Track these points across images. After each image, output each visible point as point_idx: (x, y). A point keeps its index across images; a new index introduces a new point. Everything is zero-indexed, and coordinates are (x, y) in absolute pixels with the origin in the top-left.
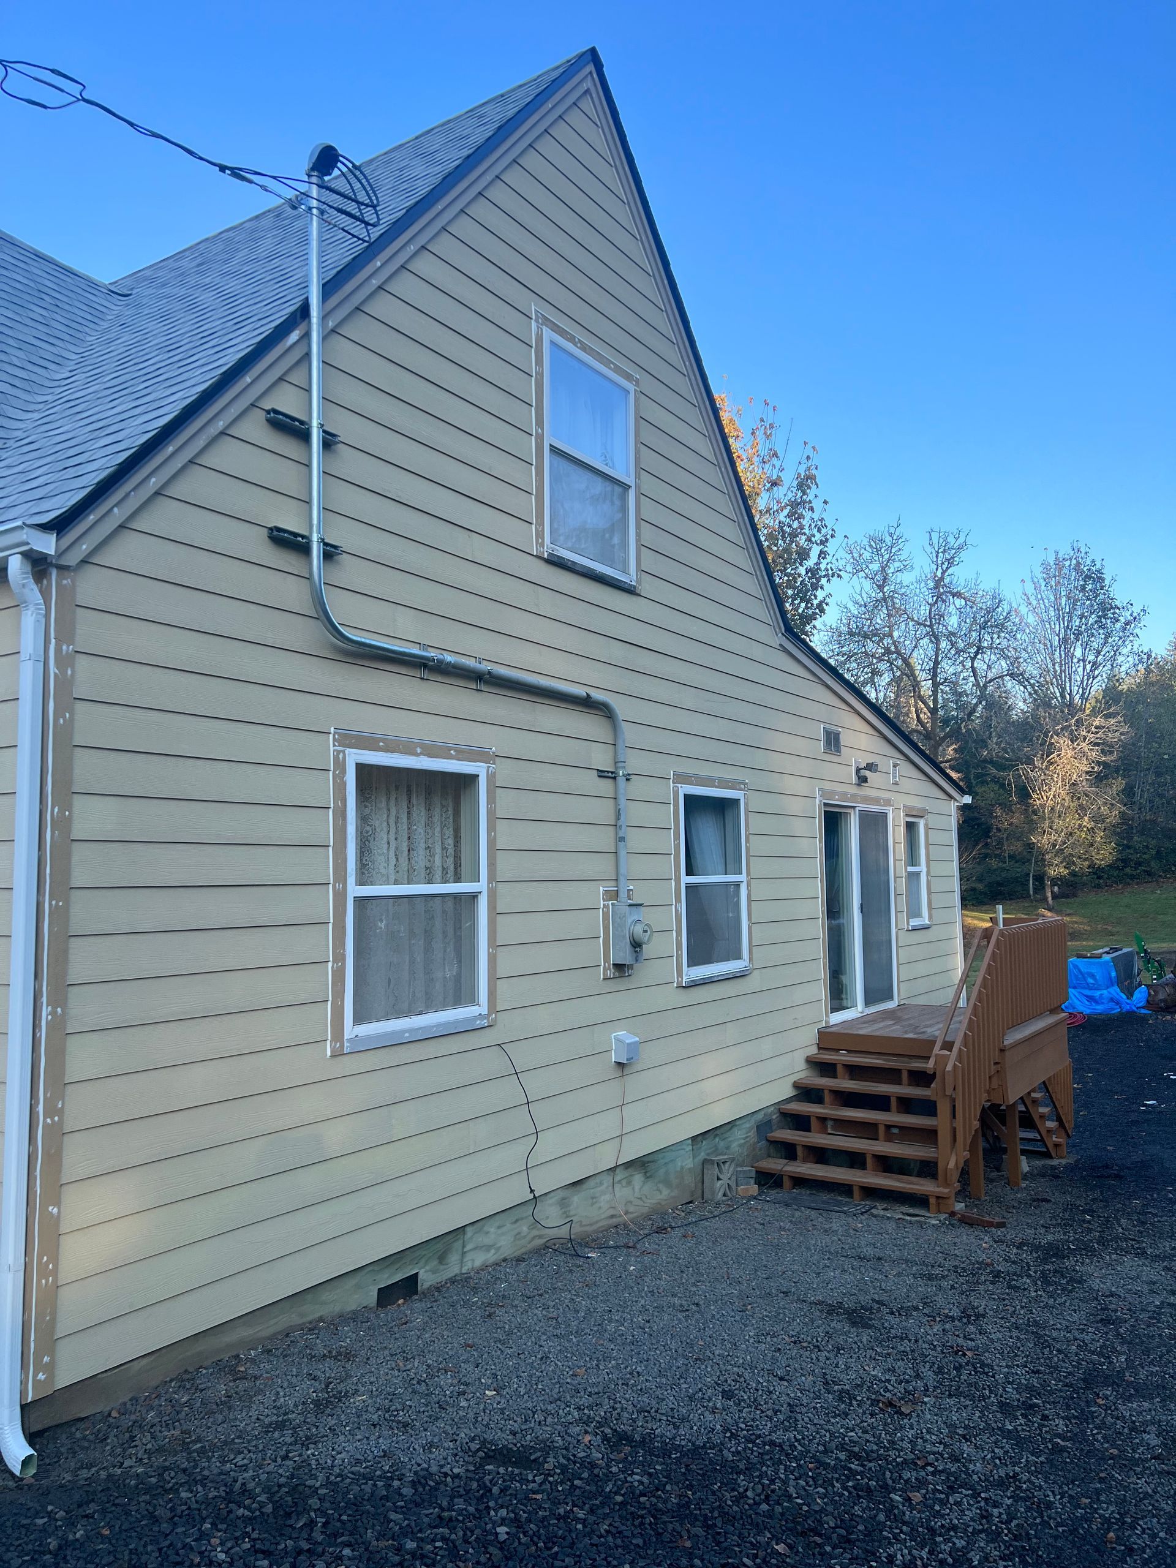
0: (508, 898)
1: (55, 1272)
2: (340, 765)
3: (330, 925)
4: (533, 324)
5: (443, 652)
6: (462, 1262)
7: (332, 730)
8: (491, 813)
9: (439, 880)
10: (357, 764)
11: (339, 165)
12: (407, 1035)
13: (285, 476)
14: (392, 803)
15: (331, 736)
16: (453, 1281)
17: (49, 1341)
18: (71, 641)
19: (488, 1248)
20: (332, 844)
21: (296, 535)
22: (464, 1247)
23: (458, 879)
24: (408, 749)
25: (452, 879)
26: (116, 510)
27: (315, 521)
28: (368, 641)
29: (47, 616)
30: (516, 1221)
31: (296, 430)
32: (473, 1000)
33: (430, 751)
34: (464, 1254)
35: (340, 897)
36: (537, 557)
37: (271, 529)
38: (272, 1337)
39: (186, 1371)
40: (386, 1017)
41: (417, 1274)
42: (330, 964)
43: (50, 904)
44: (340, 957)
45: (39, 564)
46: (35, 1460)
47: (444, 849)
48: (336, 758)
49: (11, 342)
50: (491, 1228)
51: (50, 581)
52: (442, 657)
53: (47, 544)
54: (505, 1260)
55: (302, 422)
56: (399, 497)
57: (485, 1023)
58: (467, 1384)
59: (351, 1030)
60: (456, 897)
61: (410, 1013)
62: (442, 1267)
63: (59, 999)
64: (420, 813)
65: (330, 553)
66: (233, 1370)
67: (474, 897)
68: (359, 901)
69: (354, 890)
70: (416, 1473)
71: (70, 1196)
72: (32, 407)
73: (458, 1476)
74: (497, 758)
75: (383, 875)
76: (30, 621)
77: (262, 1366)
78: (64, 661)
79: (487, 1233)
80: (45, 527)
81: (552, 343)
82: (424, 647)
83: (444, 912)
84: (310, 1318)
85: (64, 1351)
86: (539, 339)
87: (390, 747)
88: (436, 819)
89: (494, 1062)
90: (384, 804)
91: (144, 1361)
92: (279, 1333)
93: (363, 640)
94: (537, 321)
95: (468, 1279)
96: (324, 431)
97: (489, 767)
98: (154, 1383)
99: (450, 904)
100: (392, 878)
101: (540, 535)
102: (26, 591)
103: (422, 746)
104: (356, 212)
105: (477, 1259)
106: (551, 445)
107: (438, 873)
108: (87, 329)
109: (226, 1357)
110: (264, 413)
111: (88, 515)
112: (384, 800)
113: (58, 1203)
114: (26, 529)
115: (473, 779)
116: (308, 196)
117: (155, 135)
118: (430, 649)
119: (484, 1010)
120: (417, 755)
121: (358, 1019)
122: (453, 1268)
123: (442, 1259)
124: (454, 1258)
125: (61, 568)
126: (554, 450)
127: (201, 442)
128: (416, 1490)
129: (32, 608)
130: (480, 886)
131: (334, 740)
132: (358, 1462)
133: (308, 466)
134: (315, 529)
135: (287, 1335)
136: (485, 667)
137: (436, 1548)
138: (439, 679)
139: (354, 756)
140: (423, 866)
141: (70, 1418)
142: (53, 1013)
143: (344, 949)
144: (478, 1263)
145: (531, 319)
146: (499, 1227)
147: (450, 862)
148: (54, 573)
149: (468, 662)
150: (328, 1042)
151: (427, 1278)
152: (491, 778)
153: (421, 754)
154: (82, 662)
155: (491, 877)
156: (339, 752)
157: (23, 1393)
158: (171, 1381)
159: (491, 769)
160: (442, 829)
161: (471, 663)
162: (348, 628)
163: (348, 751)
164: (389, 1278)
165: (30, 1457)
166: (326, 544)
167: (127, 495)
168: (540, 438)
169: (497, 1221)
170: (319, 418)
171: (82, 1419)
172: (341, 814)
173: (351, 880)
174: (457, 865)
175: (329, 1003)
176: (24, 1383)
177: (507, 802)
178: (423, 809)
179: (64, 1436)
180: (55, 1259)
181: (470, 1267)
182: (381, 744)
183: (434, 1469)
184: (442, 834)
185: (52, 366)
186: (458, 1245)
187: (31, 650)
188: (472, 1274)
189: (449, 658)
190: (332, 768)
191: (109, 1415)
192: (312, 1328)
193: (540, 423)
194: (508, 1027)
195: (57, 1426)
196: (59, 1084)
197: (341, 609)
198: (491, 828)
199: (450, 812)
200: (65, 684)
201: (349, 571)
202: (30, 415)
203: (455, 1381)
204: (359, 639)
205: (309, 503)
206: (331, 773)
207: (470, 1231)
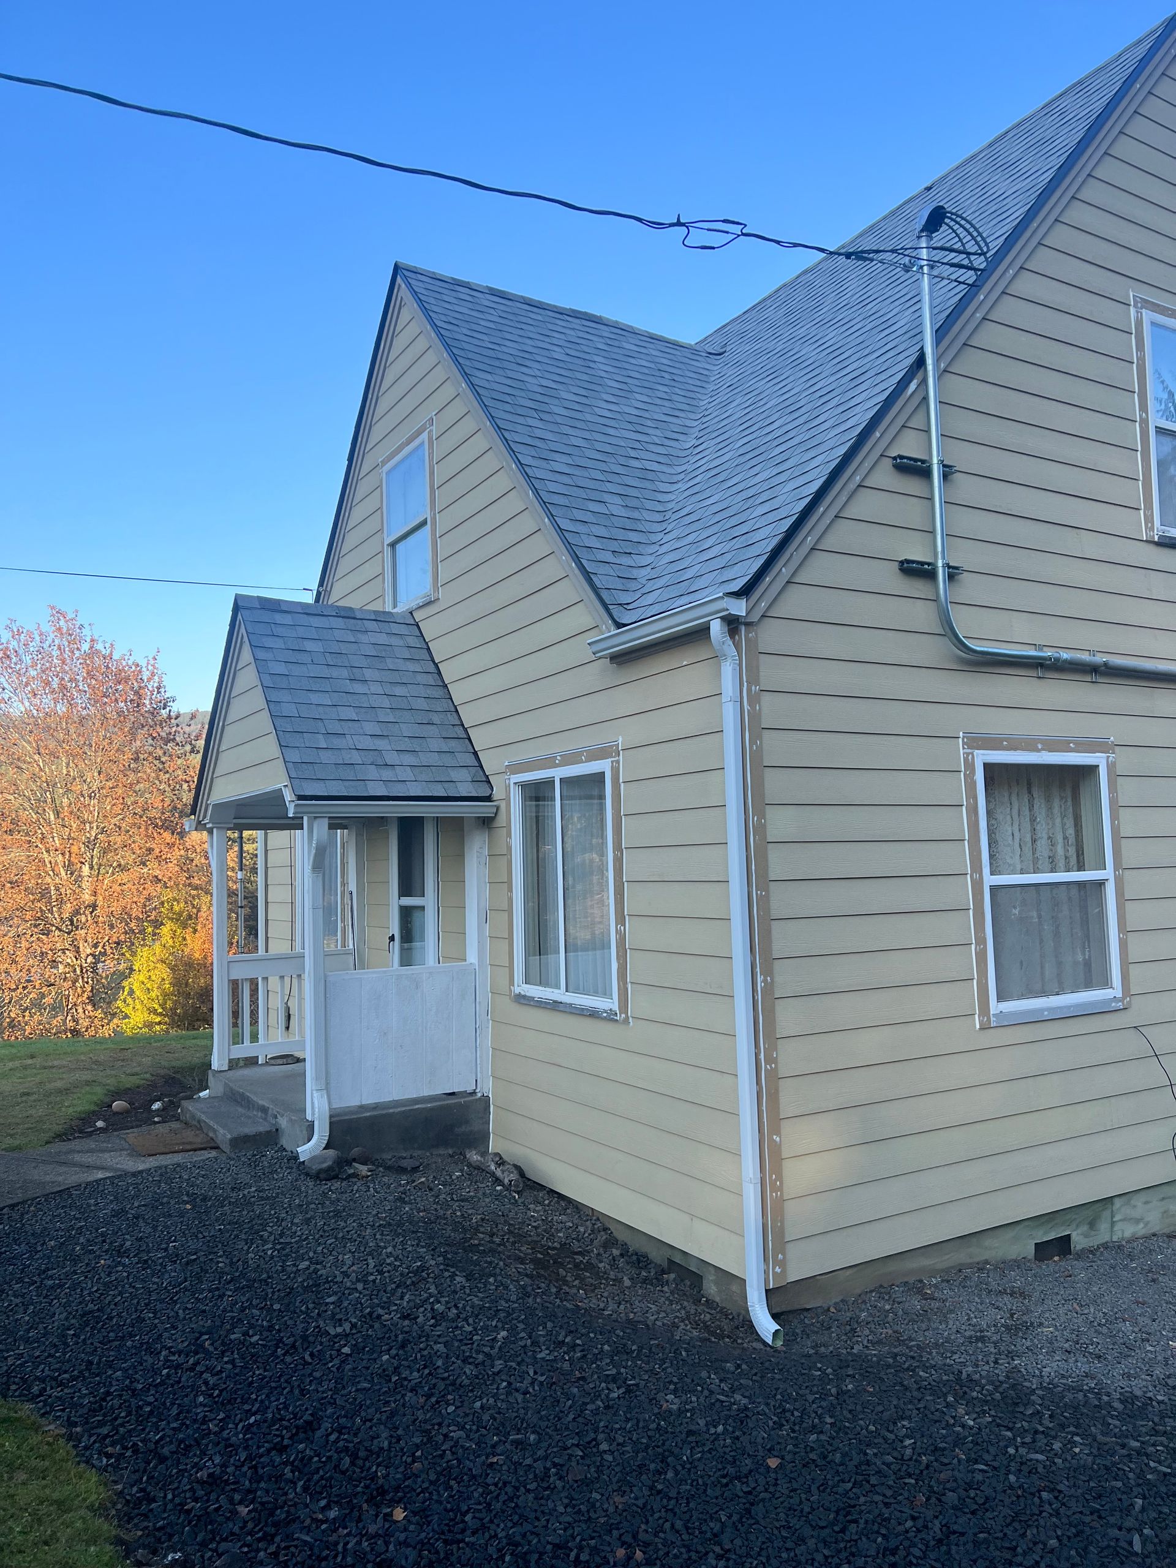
0: (1136, 884)
1: (781, 1189)
2: (970, 766)
3: (971, 912)
4: (1132, 310)
5: (1057, 650)
6: (1112, 1231)
7: (961, 734)
8: (1113, 802)
9: (1062, 869)
10: (985, 764)
11: (947, 221)
12: (1046, 1013)
13: (910, 512)
14: (1014, 798)
15: (960, 740)
16: (1105, 1246)
17: (781, 1244)
18: (757, 683)
19: (1138, 1221)
20: (967, 838)
21: (922, 563)
22: (1113, 1217)
23: (1081, 867)
24: (1029, 745)
25: (1075, 868)
26: (783, 569)
27: (939, 549)
28: (990, 650)
29: (740, 665)
30: (1163, 1199)
31: (917, 469)
32: (1106, 983)
33: (1052, 745)
34: (1113, 1224)
35: (978, 885)
36: (1146, 541)
37: (902, 562)
38: (947, 1270)
39: (881, 1286)
40: (1021, 997)
41: (1069, 1235)
42: (973, 947)
43: (757, 894)
44: (981, 940)
45: (732, 624)
46: (782, 1334)
47: (1065, 838)
48: (966, 760)
49: (649, 423)
50: (1138, 1201)
51: (740, 637)
52: (1058, 655)
53: (739, 608)
54: (1154, 1235)
55: (923, 462)
56: (1011, 510)
57: (1120, 1005)
58: (1149, 1334)
59: (995, 1007)
60: (1081, 885)
61: (1044, 993)
62: (1093, 1233)
63: (768, 971)
64: (1039, 804)
65: (953, 573)
66: (920, 1291)
67: (1100, 884)
68: (994, 889)
69: (990, 880)
70: (1121, 1393)
71: (786, 1127)
72: (675, 479)
73: (1162, 1402)
74: (1116, 747)
75: (1010, 865)
76: (728, 670)
77: (945, 1292)
78: (754, 699)
79: (1135, 1206)
80: (737, 594)
81: (1153, 324)
82: (1040, 647)
83: (1070, 899)
84: (977, 1259)
85: (792, 1251)
86: (1139, 323)
87: (1014, 745)
88: (1056, 810)
89: (1133, 1044)
90: (1006, 799)
91: (849, 1272)
92: (952, 1267)
93: (986, 649)
94: (1135, 306)
95: (1120, 1247)
96: (944, 466)
97: (1108, 757)
98: (858, 1291)
99: (1074, 892)
100: (1019, 867)
101: (1149, 519)
102: (725, 647)
103: (1043, 742)
104: (966, 262)
105: (1126, 1231)
106: (1156, 427)
107: (1061, 863)
108: (699, 396)
109: (911, 1280)
110: (891, 459)
111: (766, 577)
112: (1006, 794)
113: (778, 1134)
114: (726, 599)
115: (1092, 770)
116: (919, 259)
117: (796, 245)
118: (1045, 649)
119: (1119, 993)
120: (1039, 751)
121: (1000, 998)
122: (1103, 1234)
123: (1092, 1225)
124: (1103, 1226)
125: (748, 624)
126: (1160, 431)
127: (843, 498)
128: (1125, 1406)
129: (729, 660)
130: (1107, 874)
131: (964, 743)
132: (1063, 1376)
133: (931, 499)
134: (940, 556)
135: (960, 1271)
136: (1100, 659)
137: (1157, 1451)
138: (1056, 676)
139: (982, 757)
140: (1046, 856)
141: (799, 1307)
142: (765, 981)
143: (984, 933)
144: (1128, 1234)
145: (1129, 305)
146: (1146, 1203)
147: (1072, 851)
148: (743, 628)
149: (1083, 657)
150: (977, 1016)
151: (1079, 1241)
152: (1111, 767)
153: (1043, 749)
154: (766, 698)
155: (1117, 865)
156: (968, 754)
157: (766, 1281)
158: (871, 1291)
159: (1111, 759)
160: (1062, 819)
161: (1085, 657)
162: (970, 640)
163: (976, 752)
164: (1045, 1233)
165: (777, 1331)
166: (949, 567)
167: (792, 555)
168: (1144, 422)
169: (1143, 1197)
170: (938, 455)
171: (808, 1310)
172: (973, 811)
173: (986, 870)
174: (1080, 853)
175: (975, 981)
176: (766, 1272)
177: (1129, 791)
178: (1043, 801)
179: (796, 1321)
180: (780, 1177)
181: (1121, 1236)
182: (1005, 743)
183: (1139, 1393)
184: (1063, 825)
185: (681, 437)
186: (1106, 1214)
187: (730, 693)
188: (1124, 1243)
189: (1065, 655)
190: (963, 769)
191: (828, 1310)
192: (981, 1267)
193: (1144, 407)
194: (1142, 1010)
195: (790, 1312)
196: (773, 1039)
197: (965, 623)
198: (1114, 817)
199: (1070, 803)
200: (755, 717)
201: (970, 588)
202: (676, 487)
203: (1136, 1329)
204: (982, 649)
205: (933, 532)
206: (962, 774)
207: (1118, 1203)
